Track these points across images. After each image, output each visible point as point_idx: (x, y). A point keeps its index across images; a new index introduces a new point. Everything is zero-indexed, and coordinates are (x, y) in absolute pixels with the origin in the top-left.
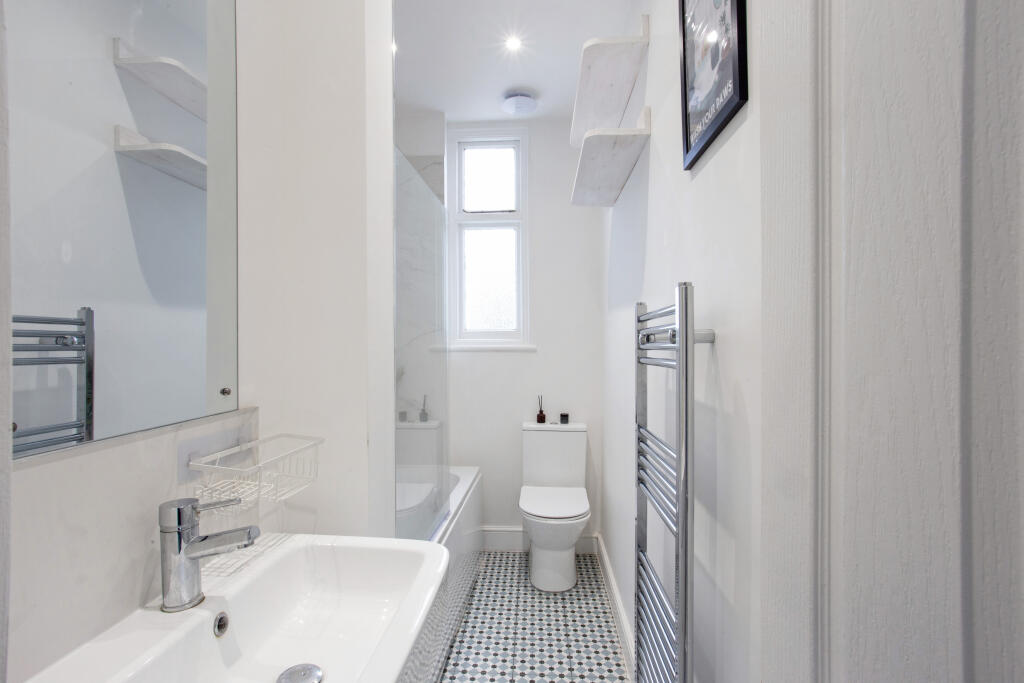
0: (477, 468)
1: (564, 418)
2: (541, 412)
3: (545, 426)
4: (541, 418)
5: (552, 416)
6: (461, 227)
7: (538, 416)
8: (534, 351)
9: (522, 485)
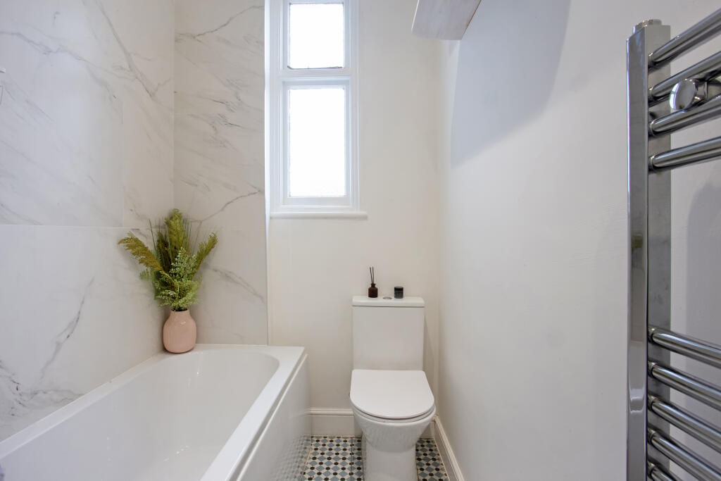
0: (302, 349)
1: (399, 292)
2: (373, 285)
3: (378, 301)
4: (373, 293)
5: (385, 290)
6: (286, 85)
7: (370, 290)
8: (364, 218)
9: (352, 369)
